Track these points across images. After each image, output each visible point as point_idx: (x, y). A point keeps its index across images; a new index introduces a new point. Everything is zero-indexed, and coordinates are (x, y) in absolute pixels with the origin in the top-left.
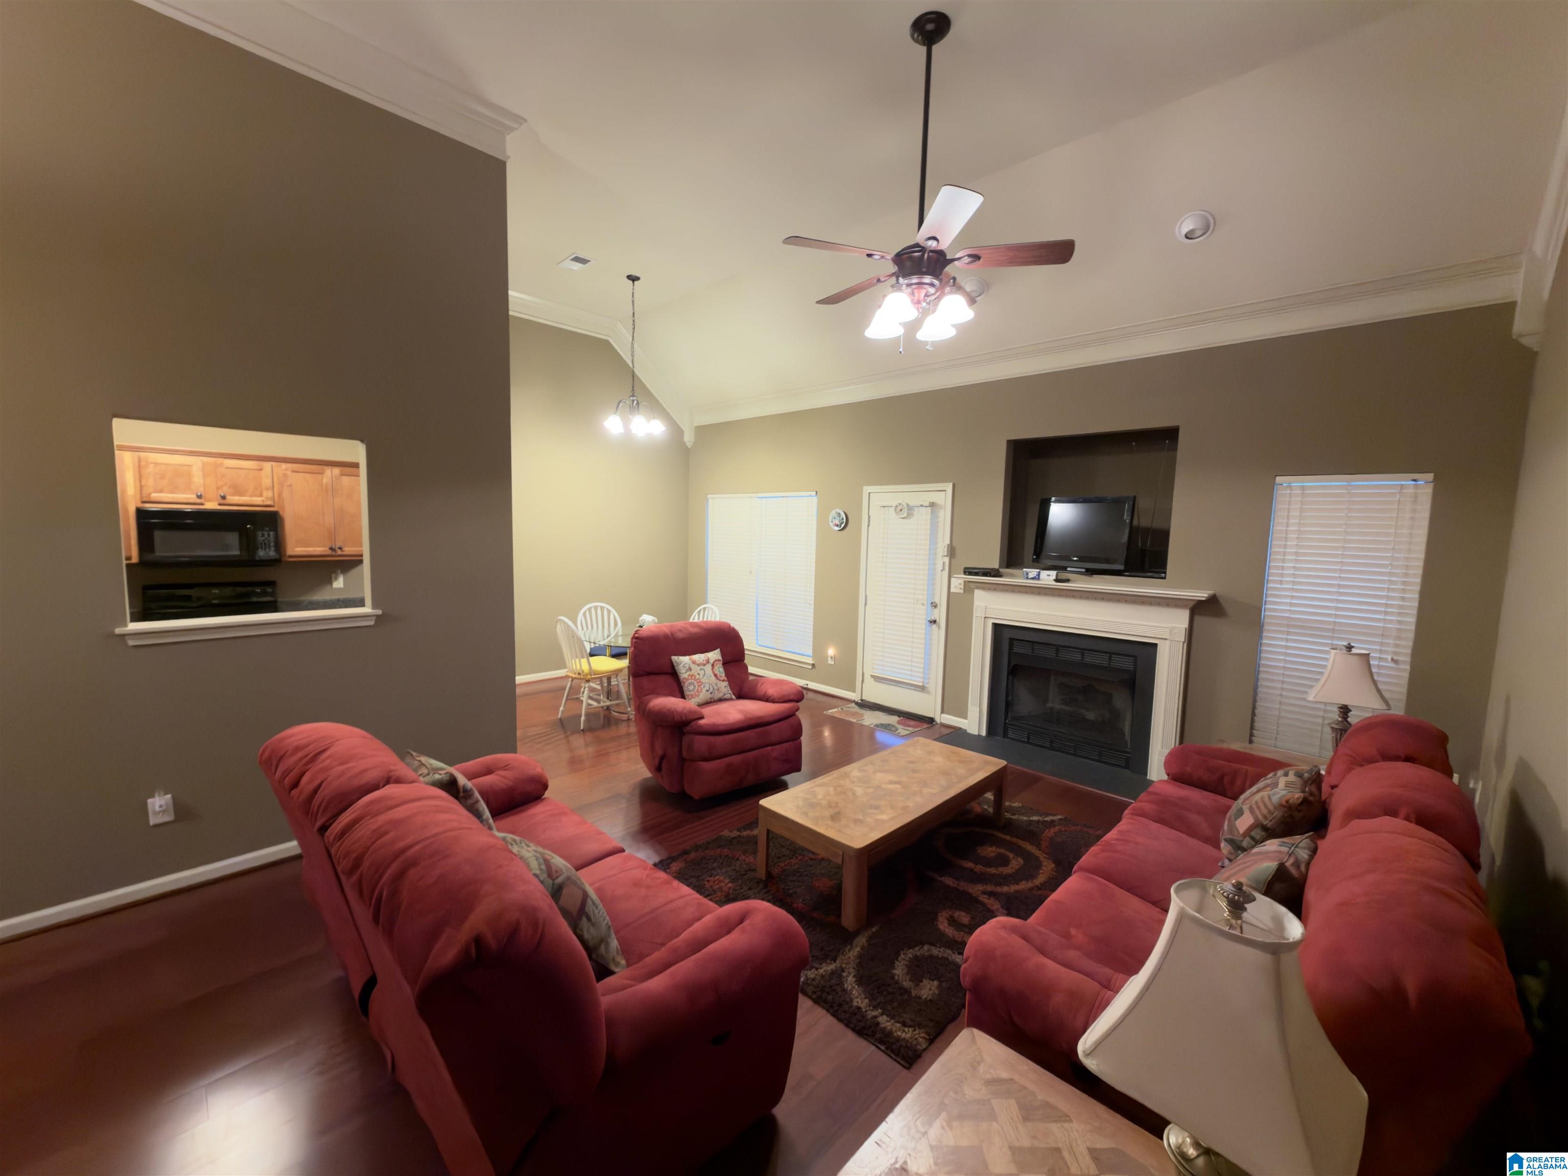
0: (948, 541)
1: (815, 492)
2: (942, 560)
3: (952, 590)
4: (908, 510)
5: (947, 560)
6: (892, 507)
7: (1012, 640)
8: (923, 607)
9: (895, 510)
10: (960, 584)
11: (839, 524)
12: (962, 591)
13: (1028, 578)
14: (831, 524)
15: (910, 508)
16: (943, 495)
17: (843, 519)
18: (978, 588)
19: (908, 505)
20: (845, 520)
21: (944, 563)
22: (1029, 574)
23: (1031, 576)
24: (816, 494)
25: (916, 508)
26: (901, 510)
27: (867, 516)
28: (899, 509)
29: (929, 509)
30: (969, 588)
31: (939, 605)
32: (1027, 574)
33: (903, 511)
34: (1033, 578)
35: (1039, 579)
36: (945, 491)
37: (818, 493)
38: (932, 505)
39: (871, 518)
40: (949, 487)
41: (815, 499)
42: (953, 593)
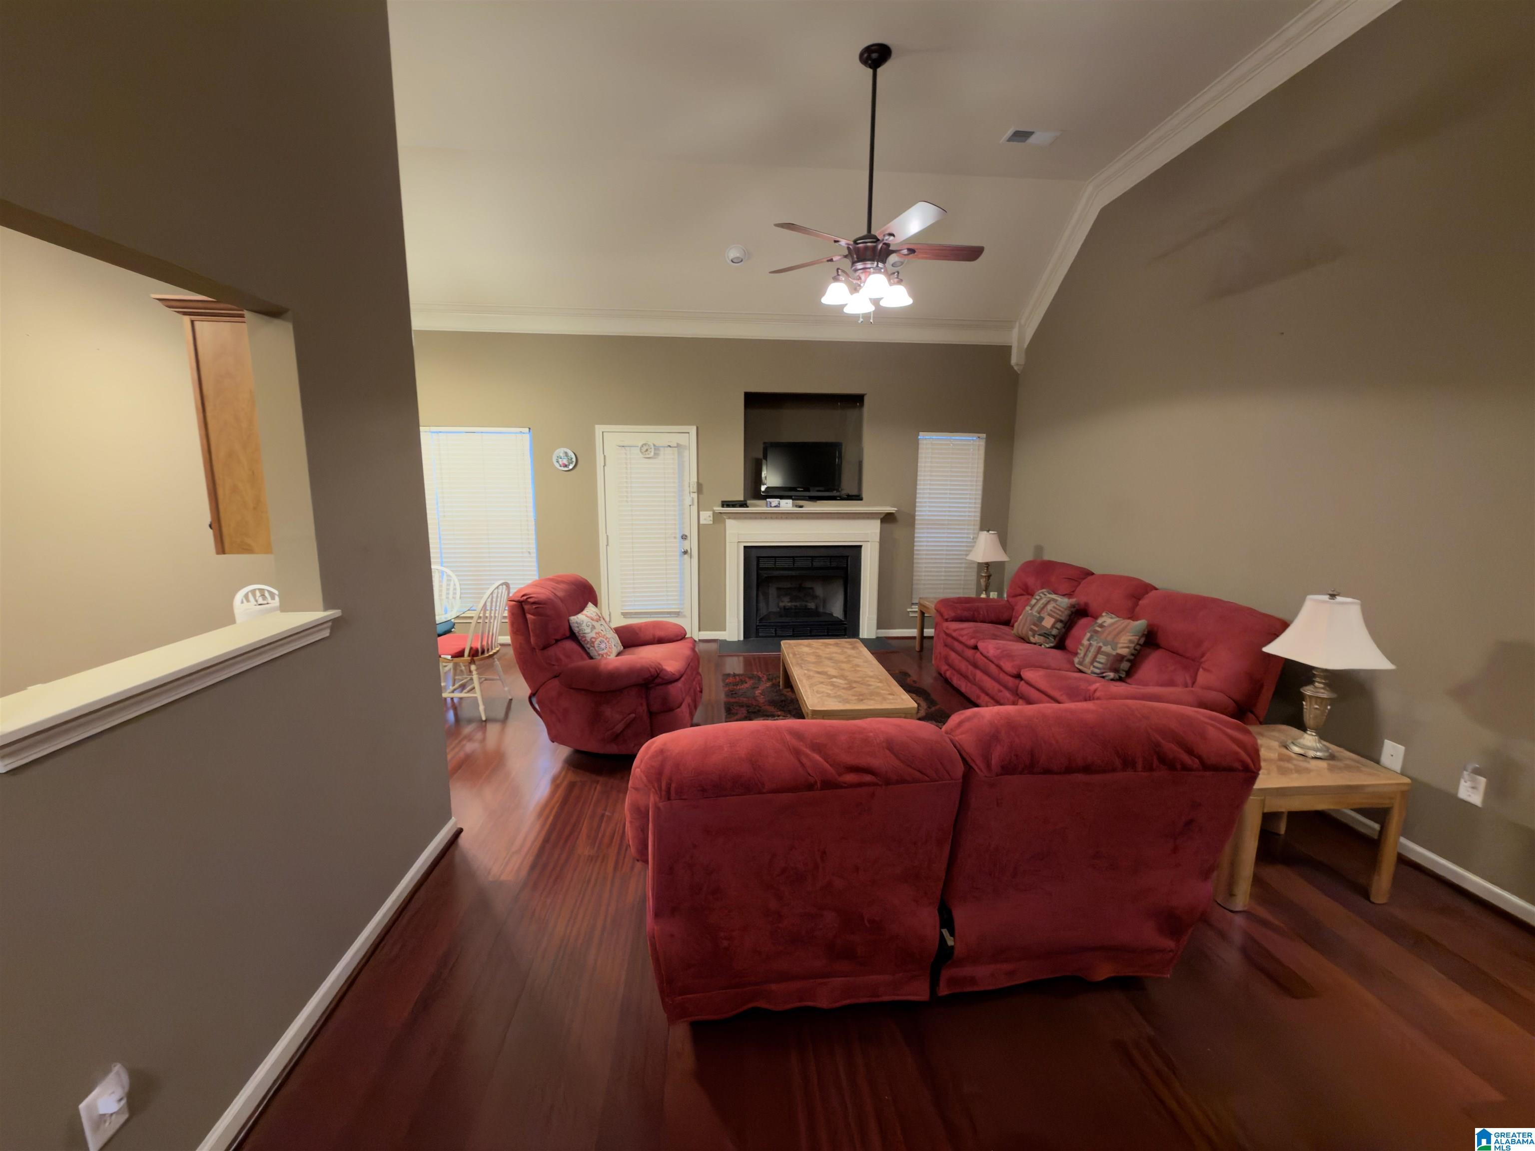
0: (696, 480)
1: (528, 429)
2: (691, 497)
3: (702, 522)
4: (655, 449)
5: (695, 496)
6: (638, 446)
7: (758, 558)
8: (675, 540)
9: (641, 450)
10: (710, 516)
11: (567, 463)
12: (711, 522)
13: (771, 506)
14: (557, 465)
15: (656, 448)
16: (687, 436)
17: (572, 458)
18: (729, 518)
19: (654, 445)
20: (574, 460)
21: (693, 499)
22: (772, 503)
23: (773, 504)
24: (529, 431)
25: (662, 449)
26: (647, 450)
27: (603, 455)
28: (645, 449)
29: (676, 449)
30: (718, 518)
31: (689, 535)
32: (771, 503)
33: (649, 450)
34: (775, 507)
35: (779, 507)
36: (689, 433)
37: (531, 430)
38: (678, 446)
39: (607, 459)
40: (693, 430)
41: (527, 437)
42: (702, 524)
